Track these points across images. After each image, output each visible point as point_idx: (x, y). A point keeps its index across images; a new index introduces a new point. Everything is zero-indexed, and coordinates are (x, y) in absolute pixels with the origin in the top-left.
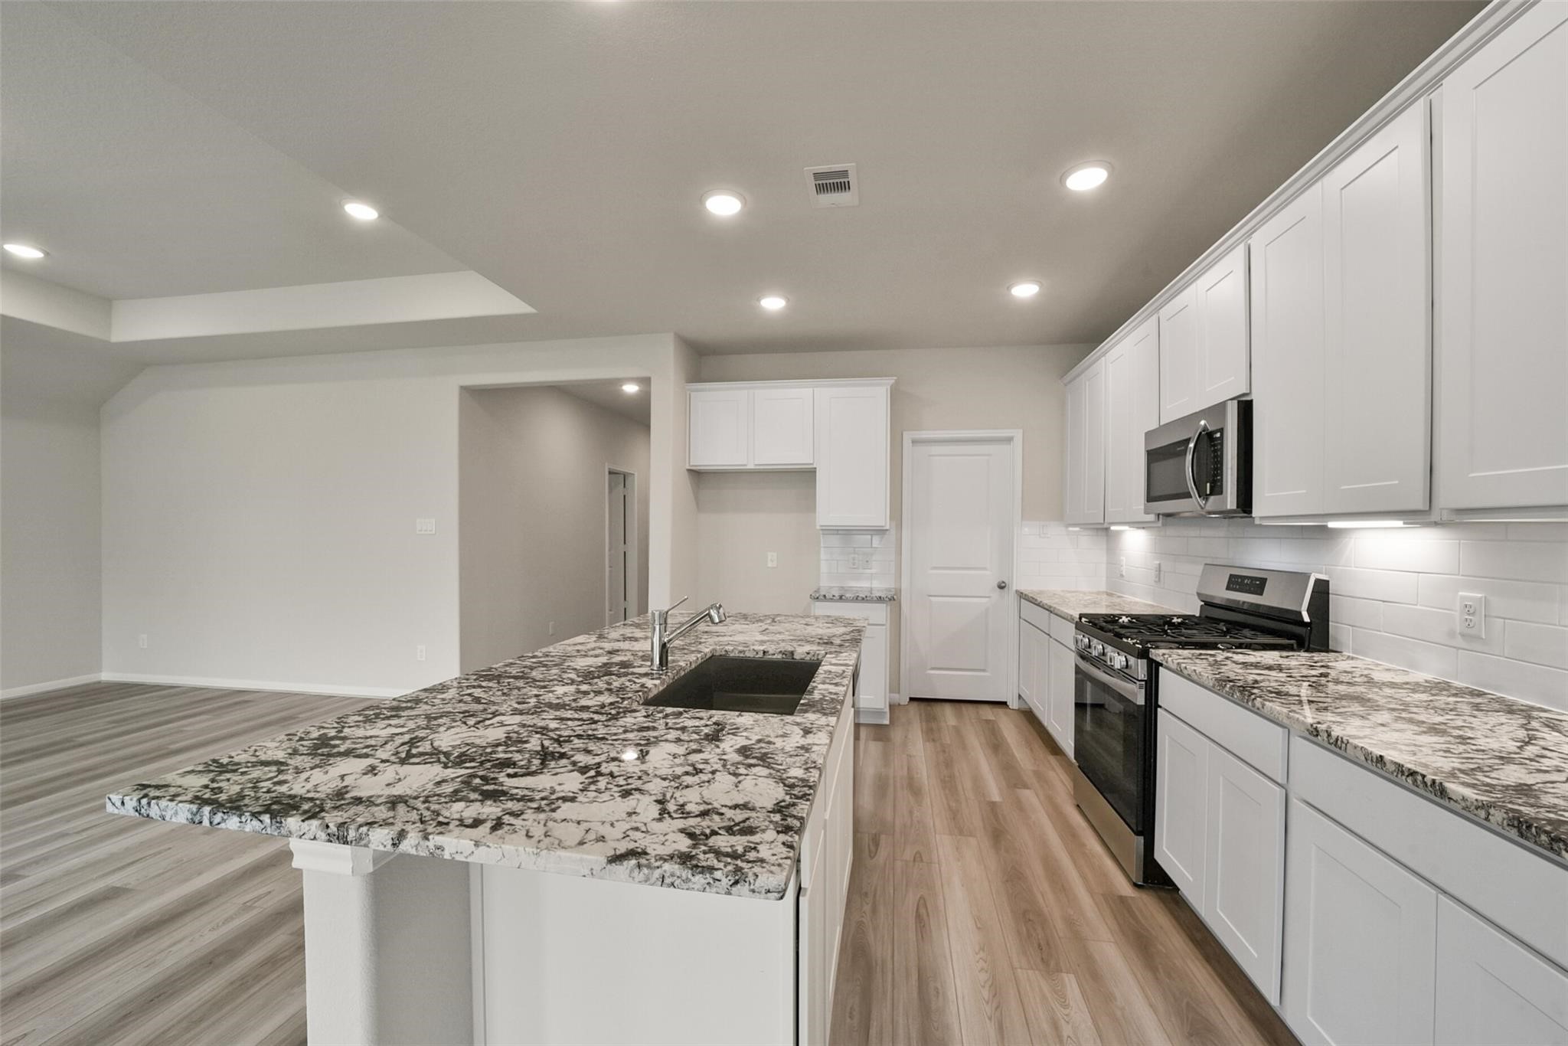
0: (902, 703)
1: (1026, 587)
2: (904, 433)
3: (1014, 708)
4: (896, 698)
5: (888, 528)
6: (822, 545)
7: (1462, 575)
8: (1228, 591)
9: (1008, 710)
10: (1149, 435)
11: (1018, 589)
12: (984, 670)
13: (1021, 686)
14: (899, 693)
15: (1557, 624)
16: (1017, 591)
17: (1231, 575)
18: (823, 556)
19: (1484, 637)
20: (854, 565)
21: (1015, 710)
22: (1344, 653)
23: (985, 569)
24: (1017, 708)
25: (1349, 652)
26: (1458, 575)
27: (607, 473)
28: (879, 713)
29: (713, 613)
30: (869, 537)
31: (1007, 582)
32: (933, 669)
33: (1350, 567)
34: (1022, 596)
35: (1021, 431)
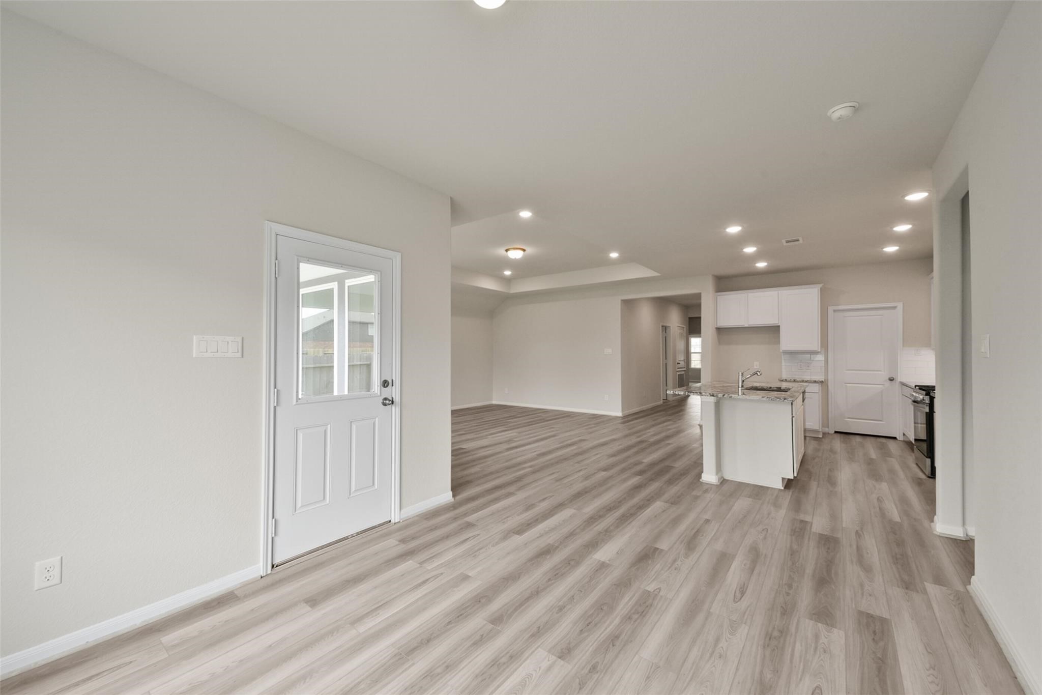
0: (830, 432)
2: (829, 307)
3: (901, 439)
4: (826, 430)
5: (819, 351)
6: (783, 359)
12: (881, 421)
14: (828, 428)
18: (783, 363)
20: (801, 367)
21: (901, 441)
27: (661, 326)
28: (817, 431)
29: (758, 373)
30: (809, 355)
31: (894, 377)
32: (849, 418)
35: (902, 303)
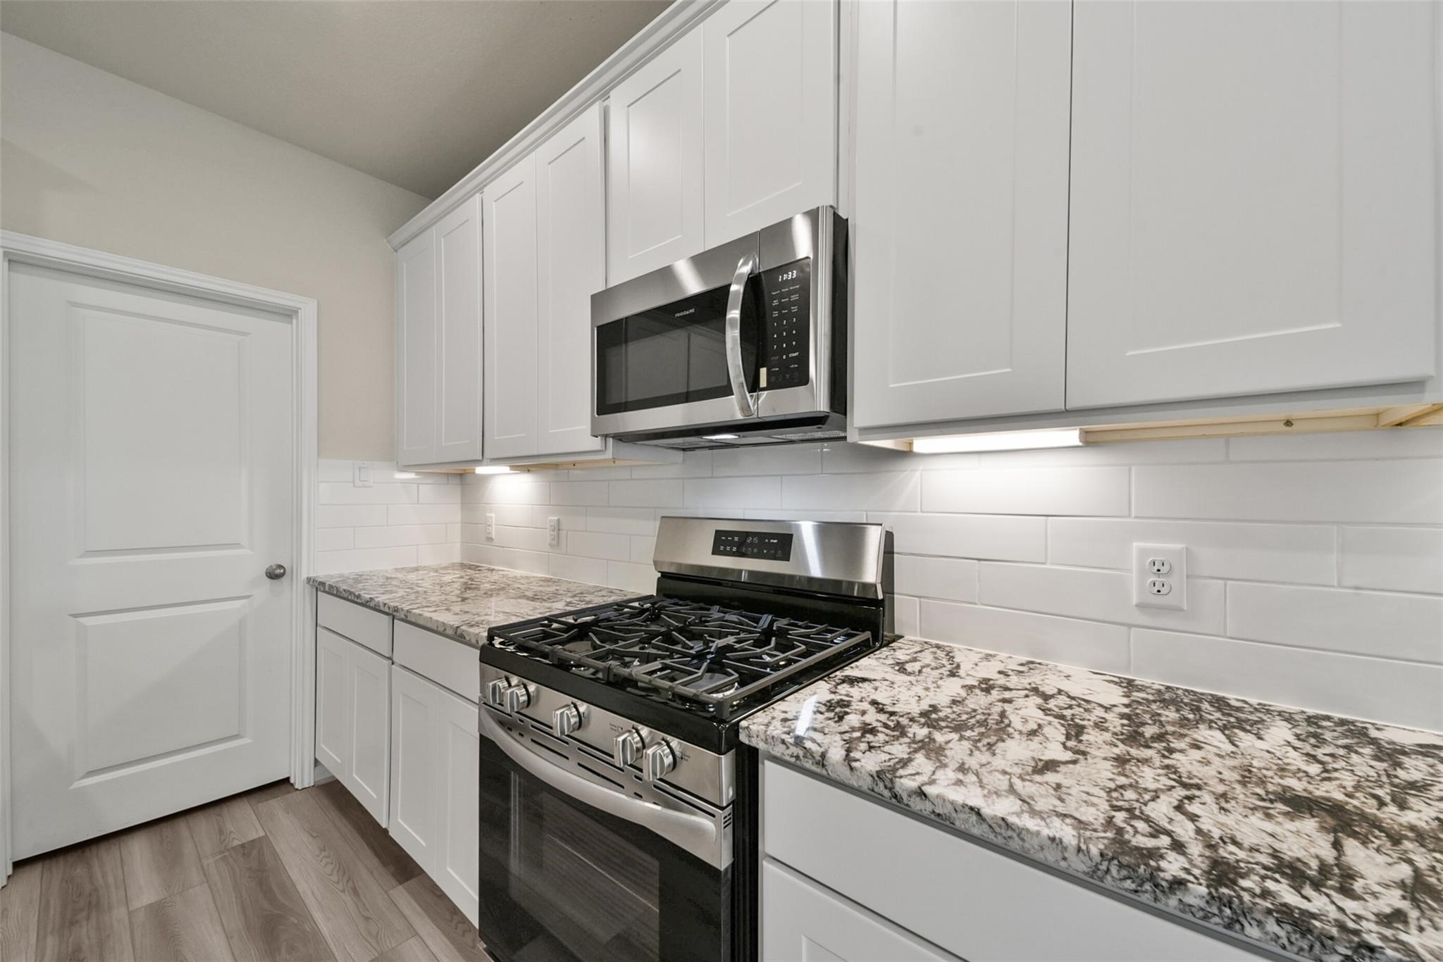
1: (326, 571)
7: (1136, 517)
8: (714, 556)
9: (295, 794)
10: (599, 300)
11: (312, 575)
13: (322, 745)
15: (1336, 584)
16: (309, 580)
17: (717, 532)
19: (1185, 608)
22: (906, 637)
23: (237, 545)
24: (312, 784)
25: (915, 635)
26: (1129, 516)
33: (917, 512)
34: (319, 586)
